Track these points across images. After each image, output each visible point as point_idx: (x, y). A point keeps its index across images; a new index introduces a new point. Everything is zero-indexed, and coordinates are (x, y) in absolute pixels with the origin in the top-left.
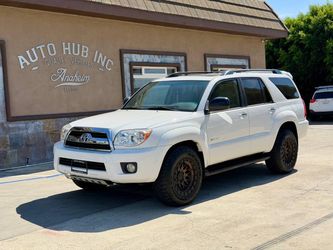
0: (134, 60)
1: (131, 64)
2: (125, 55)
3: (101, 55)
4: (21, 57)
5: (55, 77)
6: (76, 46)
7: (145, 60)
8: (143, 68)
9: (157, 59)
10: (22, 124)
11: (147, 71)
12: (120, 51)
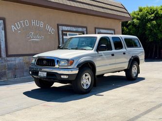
0: (64, 29)
1: (62, 31)
2: (60, 27)
3: (49, 26)
4: (12, 26)
5: (28, 36)
6: (38, 22)
7: (69, 30)
8: (68, 33)
9: (74, 29)
10: (13, 58)
11: (69, 35)
12: (58, 24)
